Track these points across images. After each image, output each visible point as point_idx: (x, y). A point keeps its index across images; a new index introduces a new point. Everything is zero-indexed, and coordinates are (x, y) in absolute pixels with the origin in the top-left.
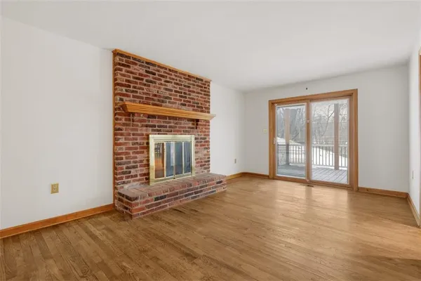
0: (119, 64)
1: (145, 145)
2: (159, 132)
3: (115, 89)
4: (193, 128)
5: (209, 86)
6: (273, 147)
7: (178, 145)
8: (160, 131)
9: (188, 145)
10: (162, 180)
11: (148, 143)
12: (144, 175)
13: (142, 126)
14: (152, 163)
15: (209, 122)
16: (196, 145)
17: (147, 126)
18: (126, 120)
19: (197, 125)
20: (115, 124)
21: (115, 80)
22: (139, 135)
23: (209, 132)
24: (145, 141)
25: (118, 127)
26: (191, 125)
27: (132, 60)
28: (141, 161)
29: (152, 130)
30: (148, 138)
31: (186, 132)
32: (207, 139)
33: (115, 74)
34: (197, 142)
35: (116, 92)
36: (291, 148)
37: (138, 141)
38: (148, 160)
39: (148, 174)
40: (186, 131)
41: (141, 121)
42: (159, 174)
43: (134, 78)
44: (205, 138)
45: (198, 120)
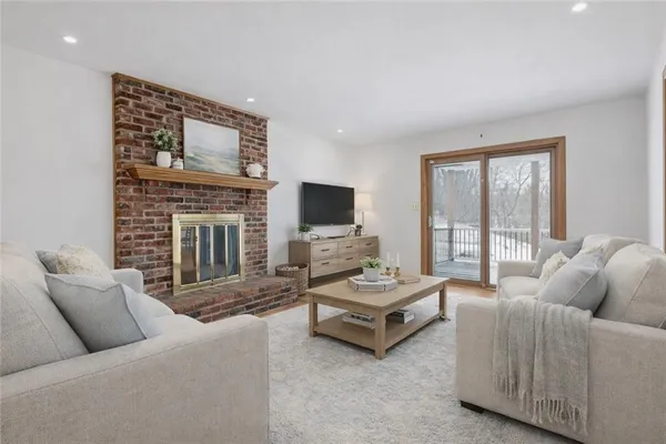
0: (123, 94)
1: (166, 230)
2: (187, 210)
3: (117, 133)
4: (241, 203)
5: (265, 126)
6: (427, 232)
7: (219, 231)
8: (190, 207)
9: (234, 229)
10: (192, 287)
11: (170, 228)
12: (165, 279)
13: (161, 200)
14: (177, 259)
15: (265, 193)
16: (247, 231)
17: (168, 200)
18: (135, 190)
19: (248, 197)
20: (117, 198)
21: (116, 118)
22: (156, 214)
23: (266, 209)
24: (167, 225)
25: (122, 201)
26: (237, 199)
27: (143, 88)
28: (159, 258)
29: (178, 207)
30: (170, 220)
31: (232, 209)
32: (264, 221)
33: (115, 110)
34: (248, 225)
35: (118, 138)
36: (456, 234)
37: (155, 225)
38: (171, 257)
39: (171, 278)
40: (230, 208)
41: (158, 192)
42: (188, 277)
43: (147, 115)
44: (260, 220)
45: (248, 191)
